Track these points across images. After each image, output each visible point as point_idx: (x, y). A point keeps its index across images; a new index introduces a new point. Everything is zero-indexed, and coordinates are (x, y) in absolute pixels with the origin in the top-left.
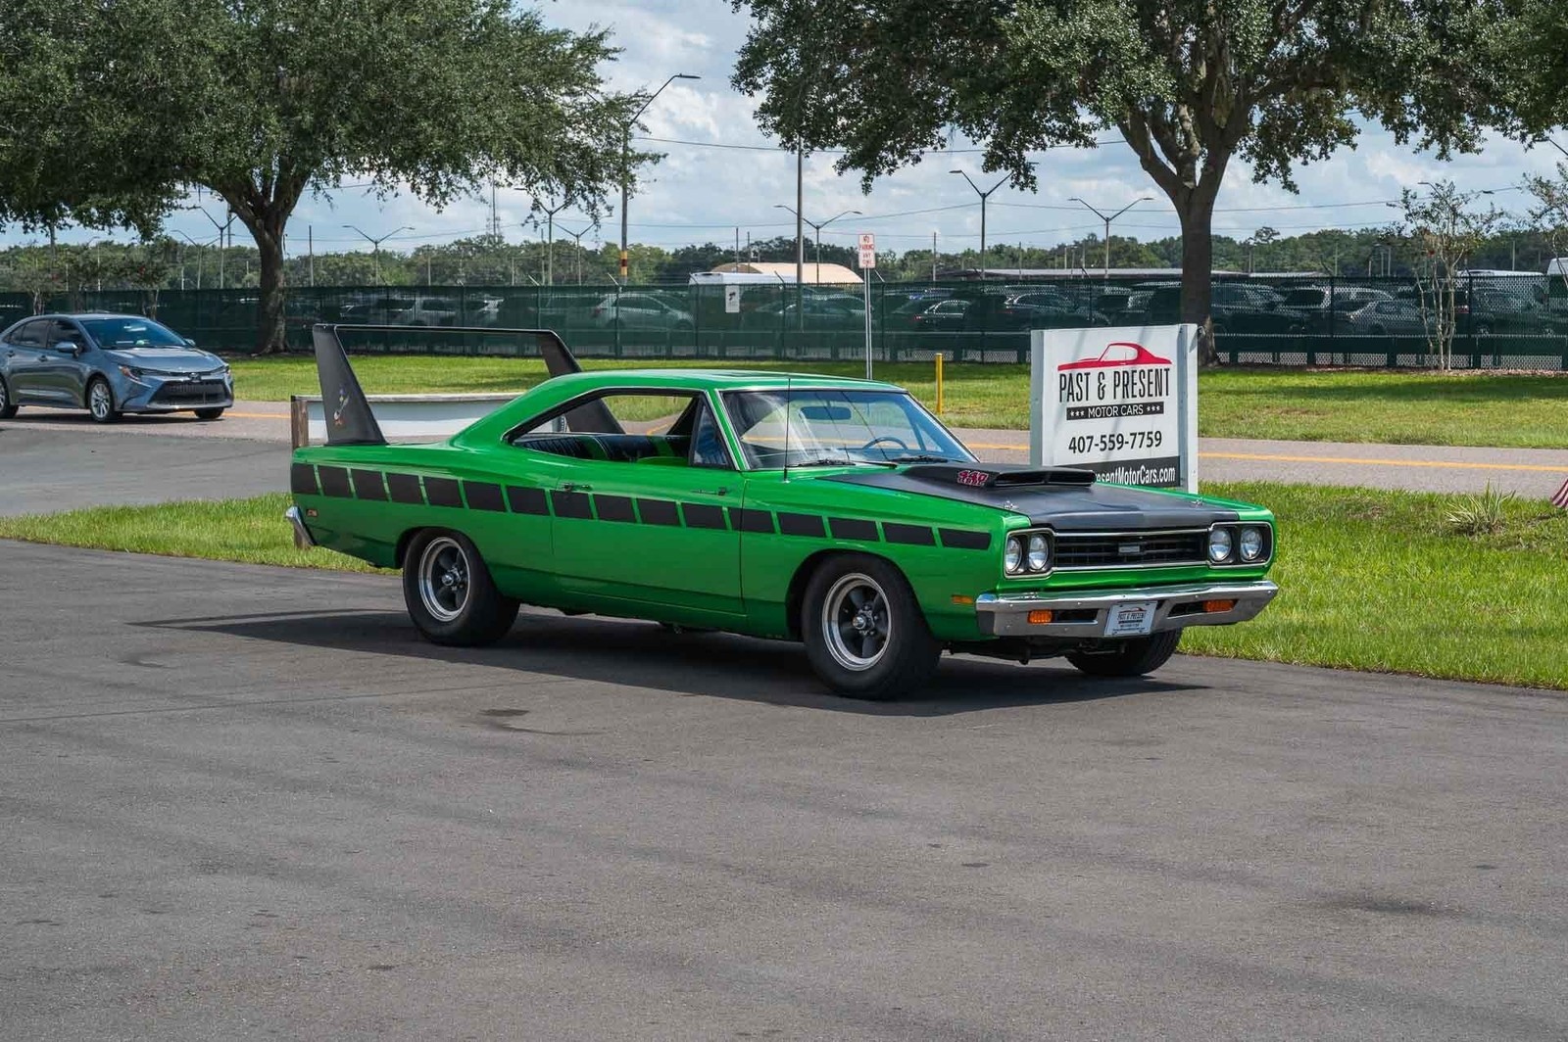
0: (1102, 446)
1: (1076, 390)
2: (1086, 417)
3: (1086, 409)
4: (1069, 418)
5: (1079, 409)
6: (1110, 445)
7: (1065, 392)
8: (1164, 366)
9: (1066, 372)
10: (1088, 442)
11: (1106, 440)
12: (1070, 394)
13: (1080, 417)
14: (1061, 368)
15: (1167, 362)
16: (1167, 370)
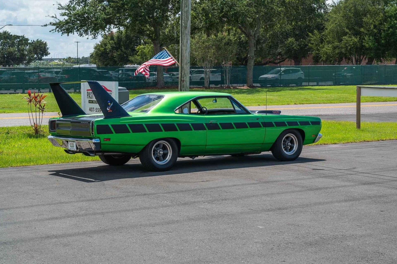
0: (96, 110)
1: (91, 96)
2: (92, 103)
3: (92, 101)
4: (89, 103)
5: (91, 101)
6: (98, 111)
7: (88, 96)
8: (111, 92)
9: (89, 91)
10: (93, 109)
11: (97, 109)
12: (89, 97)
13: (91, 103)
14: (87, 90)
15: (111, 91)
16: (111, 93)
